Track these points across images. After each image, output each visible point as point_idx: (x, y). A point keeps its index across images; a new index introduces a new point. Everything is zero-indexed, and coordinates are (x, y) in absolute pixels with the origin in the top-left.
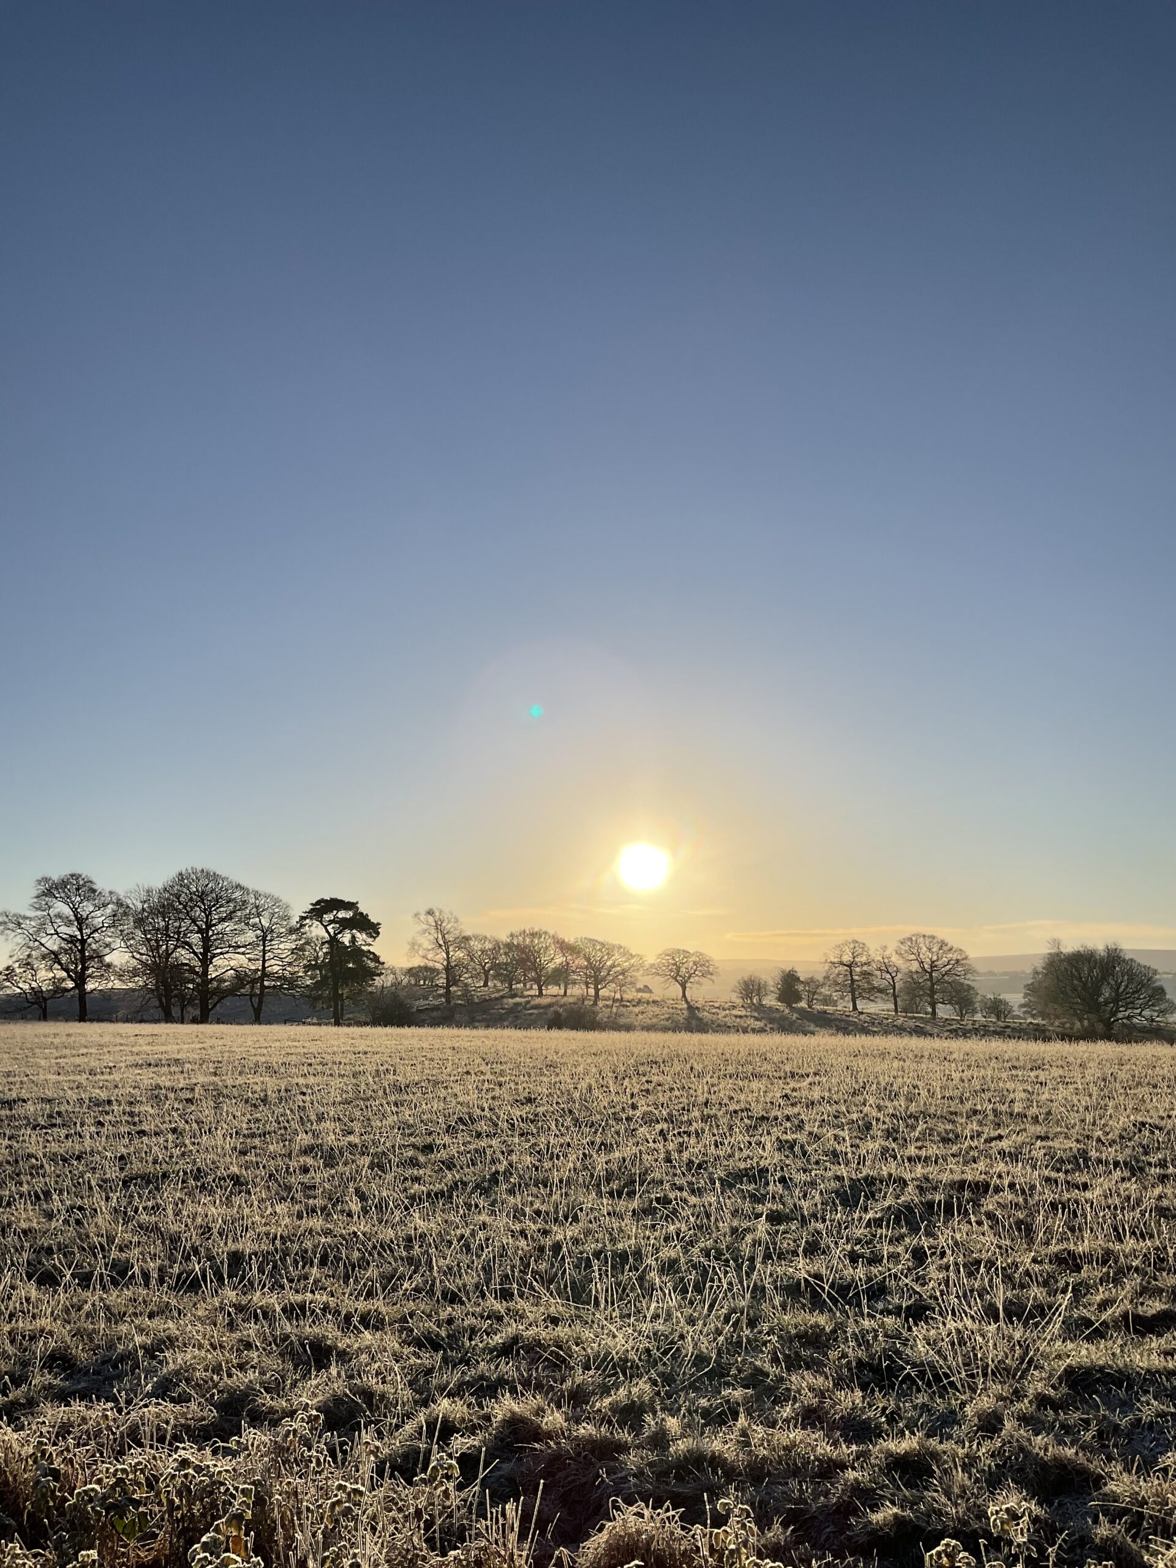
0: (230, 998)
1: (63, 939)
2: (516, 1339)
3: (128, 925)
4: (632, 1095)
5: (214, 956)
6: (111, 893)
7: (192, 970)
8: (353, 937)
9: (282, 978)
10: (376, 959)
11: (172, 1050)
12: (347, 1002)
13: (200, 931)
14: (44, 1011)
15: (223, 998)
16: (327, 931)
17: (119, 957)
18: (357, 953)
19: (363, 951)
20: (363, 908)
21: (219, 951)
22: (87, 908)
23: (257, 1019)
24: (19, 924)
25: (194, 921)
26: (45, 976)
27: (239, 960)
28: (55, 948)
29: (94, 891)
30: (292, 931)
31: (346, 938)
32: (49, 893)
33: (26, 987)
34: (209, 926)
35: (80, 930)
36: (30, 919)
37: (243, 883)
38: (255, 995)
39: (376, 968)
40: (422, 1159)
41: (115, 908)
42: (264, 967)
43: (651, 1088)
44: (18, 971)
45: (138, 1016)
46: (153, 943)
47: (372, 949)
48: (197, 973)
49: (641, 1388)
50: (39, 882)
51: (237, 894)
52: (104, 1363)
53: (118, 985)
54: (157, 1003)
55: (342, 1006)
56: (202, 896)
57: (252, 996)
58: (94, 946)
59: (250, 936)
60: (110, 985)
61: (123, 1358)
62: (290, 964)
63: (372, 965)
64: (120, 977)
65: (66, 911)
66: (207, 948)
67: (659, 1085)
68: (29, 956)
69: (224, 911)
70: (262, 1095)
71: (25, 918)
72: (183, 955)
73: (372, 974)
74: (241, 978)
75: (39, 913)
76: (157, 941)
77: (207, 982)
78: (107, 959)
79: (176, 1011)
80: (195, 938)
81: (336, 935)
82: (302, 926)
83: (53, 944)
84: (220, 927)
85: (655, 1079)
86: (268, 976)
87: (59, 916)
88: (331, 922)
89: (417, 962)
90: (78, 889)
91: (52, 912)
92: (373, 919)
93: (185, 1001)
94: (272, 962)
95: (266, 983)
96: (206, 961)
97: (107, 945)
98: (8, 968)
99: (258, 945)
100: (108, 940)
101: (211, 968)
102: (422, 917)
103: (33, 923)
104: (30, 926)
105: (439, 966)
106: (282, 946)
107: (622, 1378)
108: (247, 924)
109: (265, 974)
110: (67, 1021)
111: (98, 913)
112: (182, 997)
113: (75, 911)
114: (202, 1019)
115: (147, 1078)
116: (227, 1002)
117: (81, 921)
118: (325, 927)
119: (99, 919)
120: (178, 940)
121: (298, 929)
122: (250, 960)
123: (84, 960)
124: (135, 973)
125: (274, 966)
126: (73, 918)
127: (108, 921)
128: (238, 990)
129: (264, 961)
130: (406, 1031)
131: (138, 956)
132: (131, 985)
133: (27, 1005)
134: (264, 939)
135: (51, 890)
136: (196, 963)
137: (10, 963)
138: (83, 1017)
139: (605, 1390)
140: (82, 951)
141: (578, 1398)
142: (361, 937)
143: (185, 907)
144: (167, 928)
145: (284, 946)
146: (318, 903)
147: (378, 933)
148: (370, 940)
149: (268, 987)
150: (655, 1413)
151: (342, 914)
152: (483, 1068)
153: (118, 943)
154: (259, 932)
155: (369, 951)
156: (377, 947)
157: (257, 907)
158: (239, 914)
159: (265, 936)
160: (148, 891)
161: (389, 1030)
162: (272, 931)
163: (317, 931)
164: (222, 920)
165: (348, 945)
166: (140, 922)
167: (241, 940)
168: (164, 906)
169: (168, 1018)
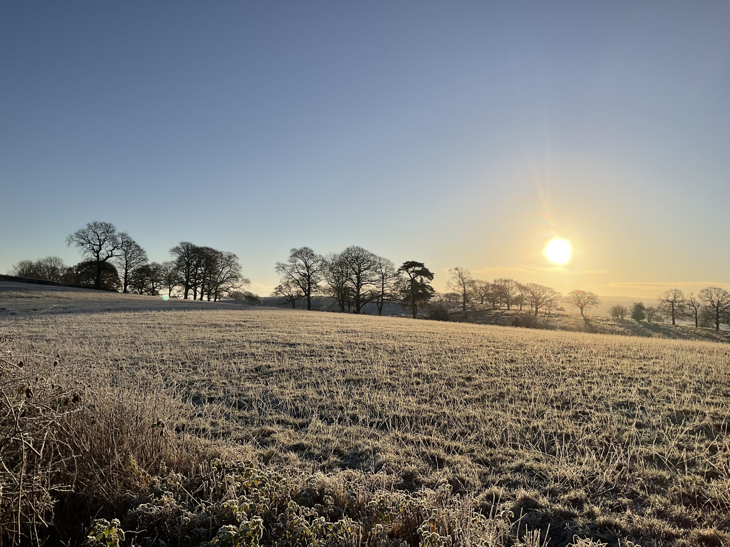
0: (369, 303)
1: (301, 275)
2: (521, 466)
3: (327, 270)
4: (562, 362)
5: (362, 285)
6: (320, 256)
7: (353, 290)
8: (422, 279)
9: (390, 295)
10: (432, 289)
11: (351, 326)
12: (418, 308)
13: (356, 273)
14: (294, 305)
15: (365, 303)
16: (410, 276)
17: (323, 284)
18: (423, 286)
19: (425, 285)
20: (426, 266)
21: (364, 283)
22: (310, 262)
23: (380, 314)
24: (284, 268)
25: (354, 269)
26: (294, 290)
27: (372, 287)
28: (298, 279)
29: (313, 255)
30: (395, 275)
31: (418, 279)
32: (295, 255)
33: (287, 294)
34: (360, 271)
35: (308, 271)
36: (288, 266)
37: (374, 253)
38: (379, 302)
39: (432, 293)
40: (467, 383)
41: (322, 262)
42: (383, 291)
43: (571, 359)
44: (284, 287)
45: (331, 309)
46: (337, 278)
47: (430, 285)
48: (355, 292)
49: (581, 493)
50: (291, 250)
51: (372, 258)
52: (354, 455)
53: (323, 295)
54: (338, 304)
55: (416, 309)
56: (357, 258)
57: (377, 303)
58: (313, 278)
59: (377, 277)
60: (320, 295)
61: (362, 453)
62: (394, 290)
63: (430, 292)
64: (324, 292)
65: (302, 263)
66: (359, 281)
67: (575, 358)
68: (288, 281)
69: (366, 265)
70: (393, 348)
71: (286, 265)
72: (349, 284)
73: (430, 296)
74: (373, 295)
75: (292, 264)
76: (338, 277)
77: (358, 295)
78: (318, 284)
79: (346, 308)
80: (354, 277)
81: (414, 277)
82: (399, 273)
83: (297, 276)
84: (364, 272)
85: (573, 356)
86: (385, 295)
87: (299, 265)
88: (412, 272)
89: (450, 291)
90: (307, 254)
91: (297, 263)
92: (431, 271)
93: (350, 304)
94: (387, 288)
95: (384, 298)
96: (359, 286)
97: (319, 278)
98: (280, 286)
99: (381, 281)
100: (319, 276)
101: (361, 290)
102: (453, 271)
103: (289, 268)
104: (288, 269)
105: (460, 294)
106: (390, 282)
107: (571, 487)
108: (376, 271)
109: (383, 294)
110: (303, 309)
111: (315, 264)
112: (349, 302)
113: (306, 263)
114: (357, 312)
115: (345, 338)
116: (367, 305)
117: (308, 268)
118: (409, 274)
119: (315, 267)
120: (347, 277)
121: (397, 274)
122: (377, 287)
123: (309, 284)
124: (329, 290)
125: (387, 291)
126: (305, 266)
127: (319, 268)
128: (372, 300)
129: (383, 288)
130: (447, 323)
131: (331, 283)
132: (328, 295)
133: (287, 302)
134: (383, 279)
135: (297, 254)
136: (354, 287)
137: (280, 284)
138: (309, 308)
139: (565, 492)
140: (308, 280)
141: (553, 493)
142: (425, 279)
143: (350, 263)
144: (342, 271)
145: (392, 282)
146: (406, 263)
147: (433, 278)
148: (429, 281)
149: (385, 299)
150: (588, 504)
151: (417, 269)
152: (488, 344)
153: (323, 277)
154: (381, 275)
155: (429, 286)
156: (432, 284)
157: (380, 264)
158: (372, 267)
159: (384, 277)
160: (335, 256)
161: (441, 322)
162: (386, 275)
163: (405, 275)
164: (366, 269)
165: (419, 282)
166: (331, 269)
167: (373, 278)
168: (341, 262)
169: (343, 310)
